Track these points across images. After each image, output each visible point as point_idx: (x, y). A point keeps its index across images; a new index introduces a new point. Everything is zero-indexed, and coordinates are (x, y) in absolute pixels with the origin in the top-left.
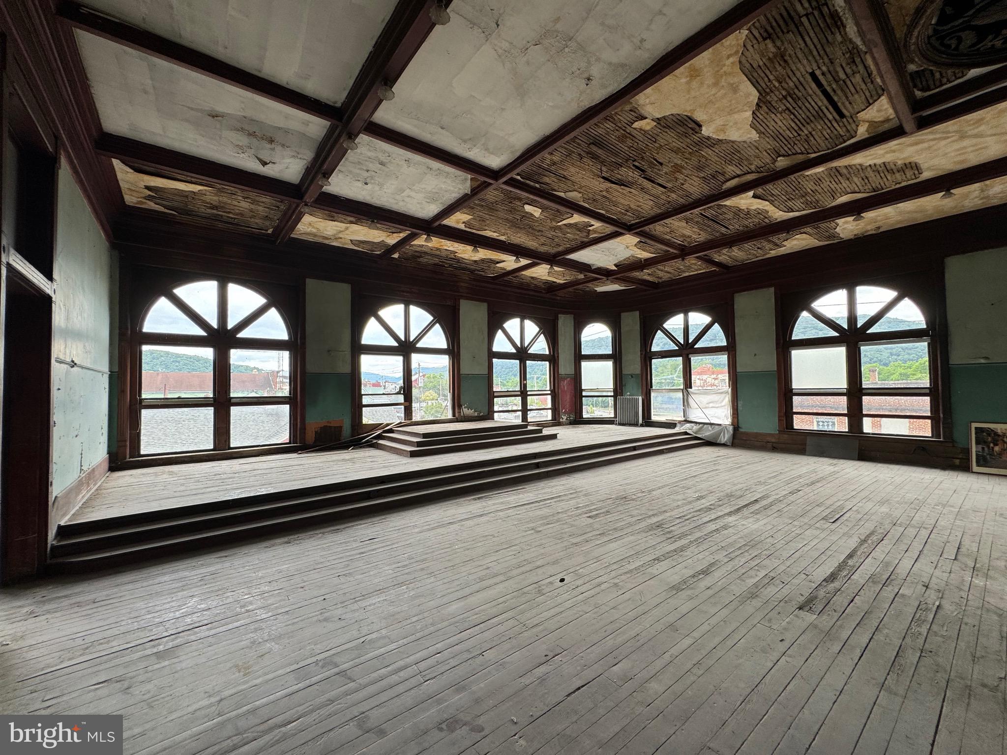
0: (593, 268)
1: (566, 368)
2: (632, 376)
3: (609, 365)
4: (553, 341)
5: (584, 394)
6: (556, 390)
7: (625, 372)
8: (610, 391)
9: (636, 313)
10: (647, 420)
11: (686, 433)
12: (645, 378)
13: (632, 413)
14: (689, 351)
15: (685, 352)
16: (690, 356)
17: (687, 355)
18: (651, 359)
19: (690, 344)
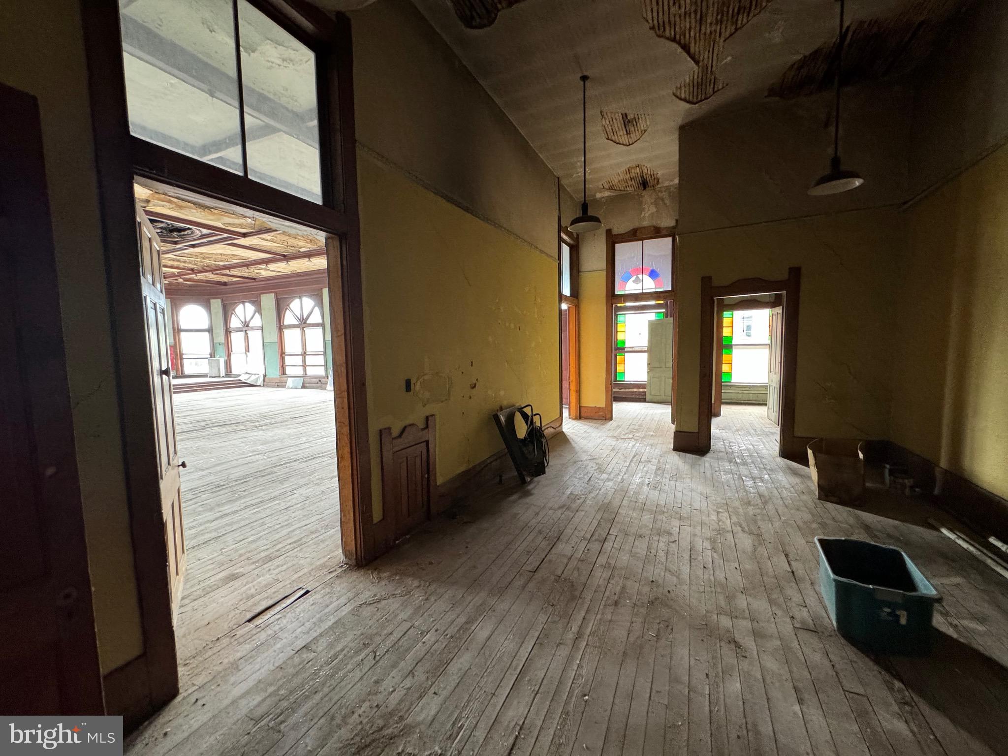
2: (220, 344)
3: (206, 336)
5: (184, 356)
7: (216, 341)
8: (207, 355)
9: (219, 300)
10: (228, 373)
11: (240, 380)
12: (226, 345)
13: (217, 369)
14: (247, 328)
15: (244, 329)
16: (247, 332)
17: (246, 331)
18: (230, 332)
19: (246, 324)
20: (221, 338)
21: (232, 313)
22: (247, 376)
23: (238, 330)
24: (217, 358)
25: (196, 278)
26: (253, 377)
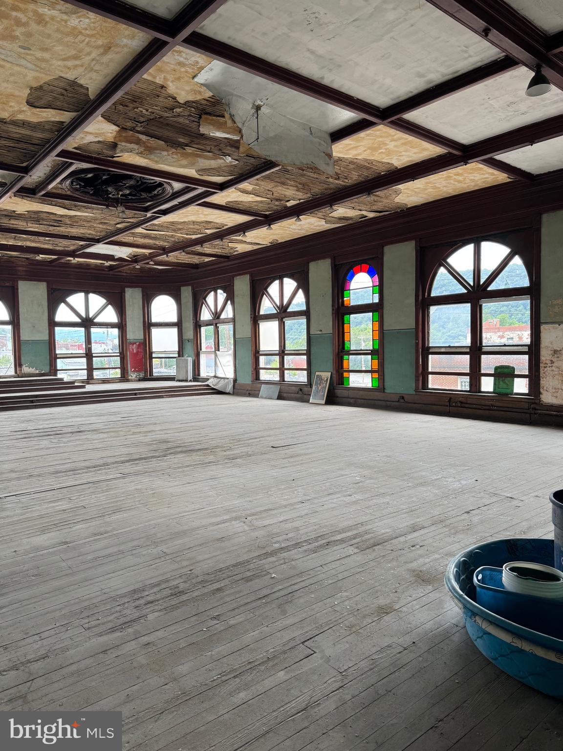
0: (116, 258)
1: (134, 333)
2: (188, 341)
3: (174, 331)
4: (121, 310)
5: (154, 355)
6: (125, 353)
7: (184, 338)
8: (176, 353)
9: (190, 288)
10: (196, 377)
11: (208, 385)
12: (195, 342)
13: (185, 371)
14: (217, 321)
15: (214, 322)
16: (218, 325)
17: (216, 324)
18: (200, 326)
19: (217, 315)
20: (189, 334)
21: (203, 303)
22: (216, 380)
23: (208, 324)
24: (185, 357)
25: (167, 259)
26: (222, 382)
